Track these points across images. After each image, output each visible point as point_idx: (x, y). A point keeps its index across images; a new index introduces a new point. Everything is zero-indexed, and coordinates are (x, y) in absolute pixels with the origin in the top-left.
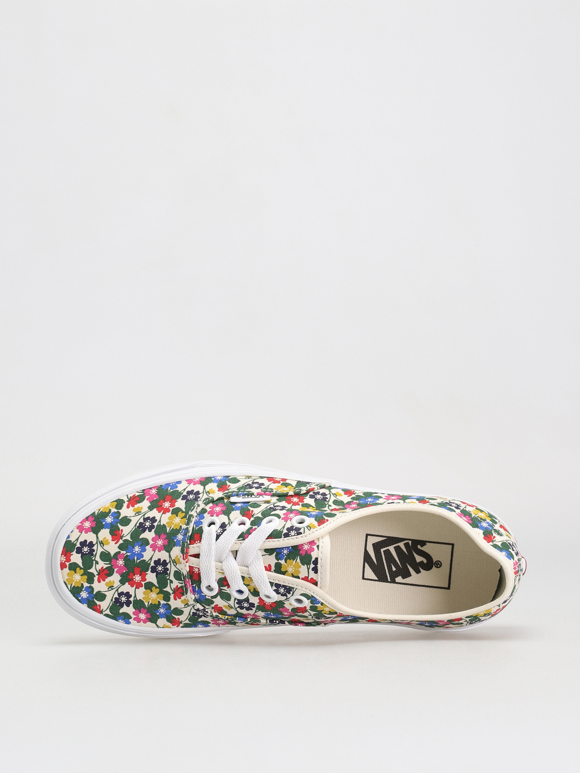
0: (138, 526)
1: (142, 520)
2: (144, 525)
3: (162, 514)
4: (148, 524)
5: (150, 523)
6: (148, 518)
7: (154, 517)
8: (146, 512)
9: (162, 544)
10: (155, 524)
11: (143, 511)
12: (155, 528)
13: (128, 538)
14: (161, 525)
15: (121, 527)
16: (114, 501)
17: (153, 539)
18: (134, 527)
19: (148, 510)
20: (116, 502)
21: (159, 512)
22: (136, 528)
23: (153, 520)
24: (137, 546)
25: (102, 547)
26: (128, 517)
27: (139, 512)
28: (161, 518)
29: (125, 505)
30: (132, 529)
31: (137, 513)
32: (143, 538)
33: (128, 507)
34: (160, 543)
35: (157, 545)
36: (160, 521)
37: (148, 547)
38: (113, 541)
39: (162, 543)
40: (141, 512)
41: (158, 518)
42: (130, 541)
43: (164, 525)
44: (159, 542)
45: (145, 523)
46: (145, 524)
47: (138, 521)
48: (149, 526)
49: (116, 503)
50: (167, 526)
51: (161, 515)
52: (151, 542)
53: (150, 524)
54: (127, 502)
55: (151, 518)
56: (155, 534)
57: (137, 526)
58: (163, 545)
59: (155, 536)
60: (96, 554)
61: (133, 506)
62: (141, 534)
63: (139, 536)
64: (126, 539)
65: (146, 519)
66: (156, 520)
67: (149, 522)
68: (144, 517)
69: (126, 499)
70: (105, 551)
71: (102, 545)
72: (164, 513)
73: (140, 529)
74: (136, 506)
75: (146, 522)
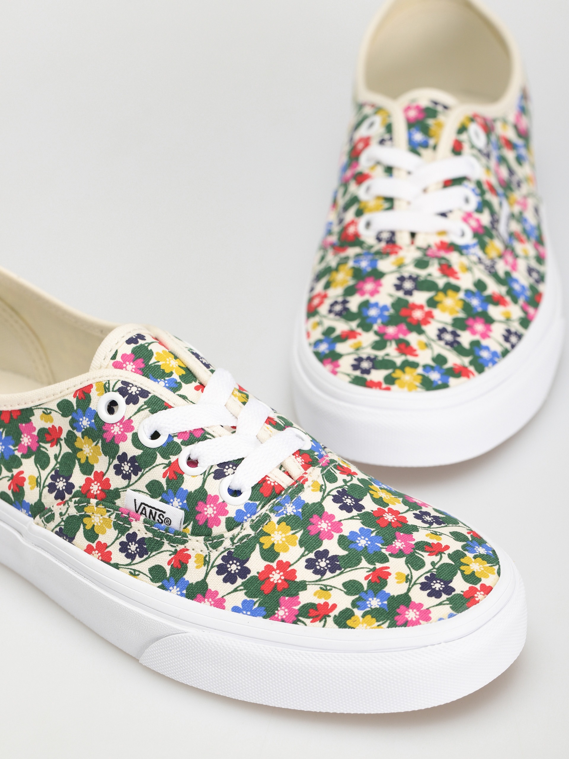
0: (340, 569)
1: (328, 574)
2: (329, 566)
3: (293, 564)
4: (323, 564)
5: (319, 562)
6: (316, 572)
7: (307, 567)
8: (313, 583)
9: (323, 521)
10: (312, 556)
11: (317, 588)
12: (316, 551)
13: (364, 563)
14: (305, 548)
15: (365, 584)
16: (350, 627)
17: (330, 537)
18: (346, 572)
19: (310, 584)
20: (346, 624)
21: (294, 571)
22: (343, 569)
23: (310, 565)
24: (360, 545)
25: (412, 576)
26: (345, 592)
27: (324, 590)
28: (298, 560)
29: (336, 612)
30: (350, 571)
31: (326, 590)
32: (344, 549)
33: (334, 606)
34: (324, 526)
35: (330, 526)
36: (303, 556)
37: (346, 533)
38: (389, 573)
39: (322, 523)
40: (321, 588)
41: (303, 563)
42: (365, 558)
43: (301, 547)
44: (325, 528)
45: (326, 568)
46: (327, 566)
47: (334, 577)
48: (324, 560)
49: (349, 622)
50: (297, 542)
51: (295, 565)
52: (336, 536)
53: (319, 560)
54: (330, 614)
55: (312, 570)
56: (322, 541)
57: (340, 571)
58: (321, 519)
59: (324, 539)
60: (427, 572)
61: (326, 604)
62: (343, 556)
63: (347, 555)
64: (369, 563)
65: (321, 572)
66: (307, 561)
67: (319, 565)
68: (322, 577)
69: (330, 621)
70: (411, 569)
71: (410, 577)
72: (288, 564)
73: (338, 563)
74: (322, 601)
75: (323, 568)
